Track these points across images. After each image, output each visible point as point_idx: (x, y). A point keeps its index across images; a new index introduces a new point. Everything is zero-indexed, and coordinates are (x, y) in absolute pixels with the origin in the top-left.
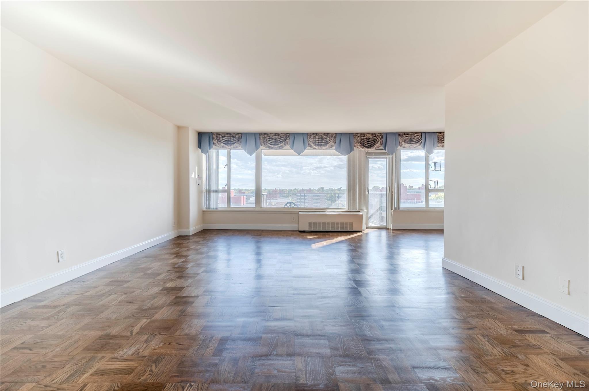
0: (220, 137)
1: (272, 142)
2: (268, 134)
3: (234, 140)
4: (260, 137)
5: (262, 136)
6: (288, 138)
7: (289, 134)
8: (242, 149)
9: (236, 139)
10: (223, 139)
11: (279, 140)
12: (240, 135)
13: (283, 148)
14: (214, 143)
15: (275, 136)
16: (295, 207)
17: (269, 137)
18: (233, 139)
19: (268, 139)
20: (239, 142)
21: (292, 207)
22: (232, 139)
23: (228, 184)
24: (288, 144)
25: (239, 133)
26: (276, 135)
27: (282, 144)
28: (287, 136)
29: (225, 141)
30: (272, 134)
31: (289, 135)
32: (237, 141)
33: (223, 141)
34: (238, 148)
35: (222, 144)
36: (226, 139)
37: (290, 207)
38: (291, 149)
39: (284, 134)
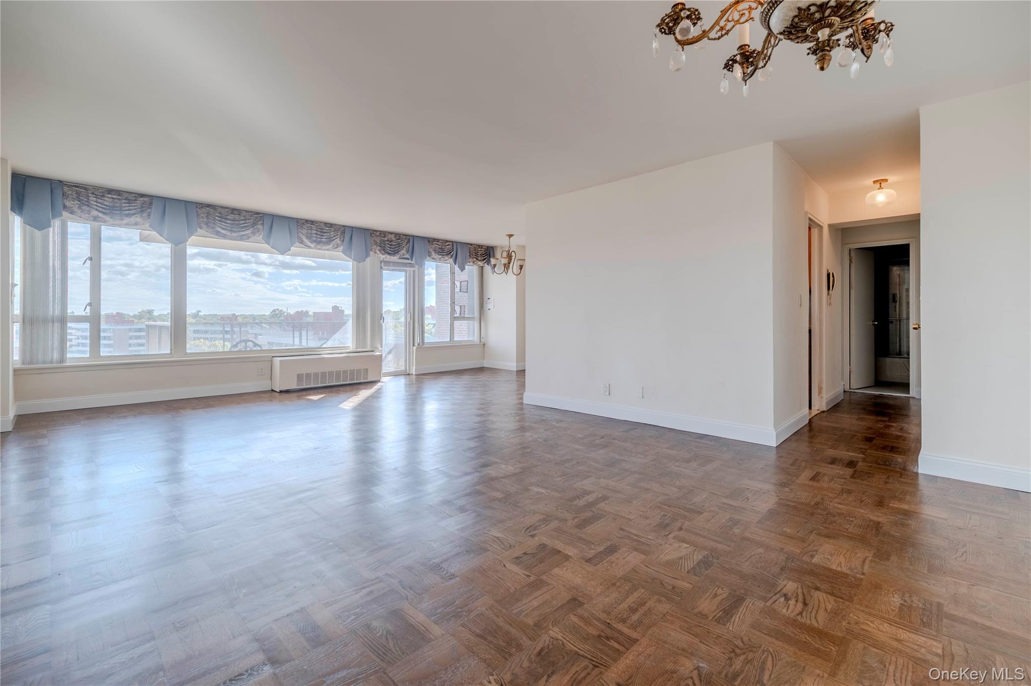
0: (88, 196)
1: (225, 224)
2: (217, 207)
3: (130, 208)
4: (197, 211)
5: (203, 209)
6: (260, 222)
7: (261, 215)
8: (151, 229)
9: (135, 207)
10: (99, 201)
11: (241, 222)
12: (146, 199)
13: (248, 239)
14: (65, 207)
15: (232, 213)
16: (255, 349)
17: (219, 213)
18: (128, 205)
19: (217, 218)
20: (143, 215)
21: (248, 349)
22: (124, 205)
23: (95, 303)
24: (260, 232)
25: (143, 195)
26: (235, 212)
27: (247, 232)
28: (257, 218)
29: (103, 206)
30: (226, 210)
31: (262, 217)
32: (139, 210)
33: (96, 205)
34: (139, 226)
35: (95, 213)
36: (105, 203)
38: (264, 242)
39: (252, 213)
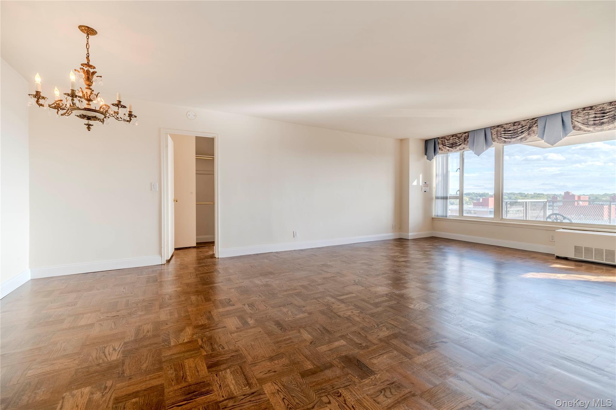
0: (445, 141)
1: (508, 135)
2: (503, 125)
3: (460, 141)
4: (491, 132)
5: (494, 129)
6: (535, 125)
7: (536, 119)
8: (470, 149)
9: (462, 140)
10: (448, 142)
11: (519, 130)
12: (466, 134)
13: (526, 140)
14: (439, 148)
15: (514, 125)
16: (564, 221)
17: (504, 129)
18: (458, 140)
19: (502, 132)
20: (465, 143)
21: (559, 221)
22: (457, 141)
23: (461, 190)
24: (536, 133)
25: (465, 133)
26: (516, 124)
27: (523, 136)
28: (532, 122)
29: (450, 144)
30: (510, 125)
31: (536, 120)
32: (463, 141)
33: (448, 145)
34: (465, 149)
35: (448, 148)
36: (450, 142)
37: (555, 221)
38: (540, 139)
39: (529, 120)
